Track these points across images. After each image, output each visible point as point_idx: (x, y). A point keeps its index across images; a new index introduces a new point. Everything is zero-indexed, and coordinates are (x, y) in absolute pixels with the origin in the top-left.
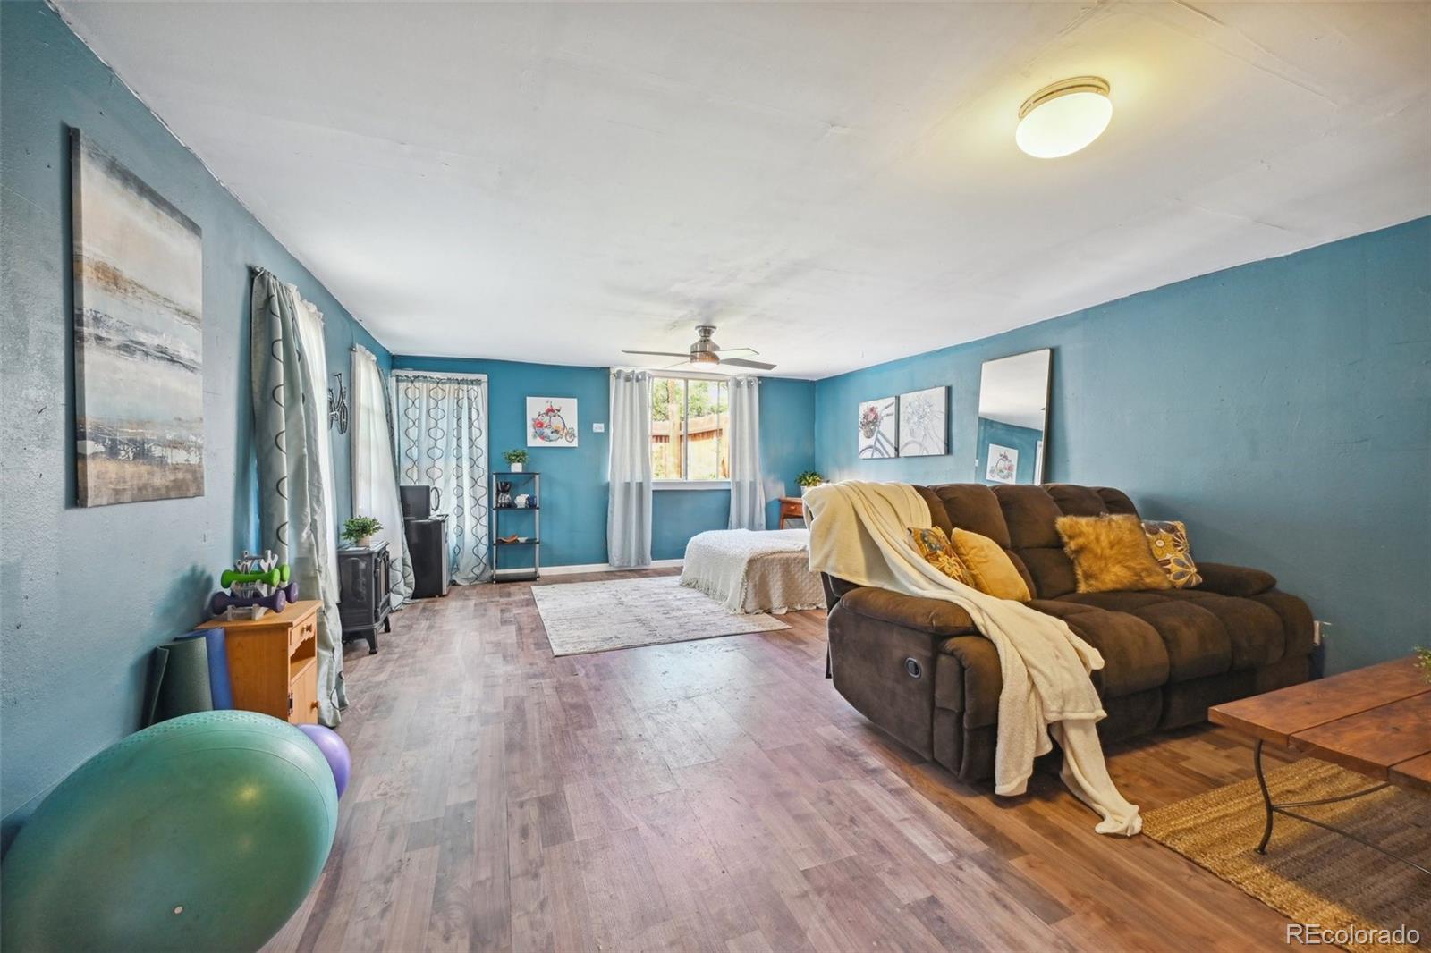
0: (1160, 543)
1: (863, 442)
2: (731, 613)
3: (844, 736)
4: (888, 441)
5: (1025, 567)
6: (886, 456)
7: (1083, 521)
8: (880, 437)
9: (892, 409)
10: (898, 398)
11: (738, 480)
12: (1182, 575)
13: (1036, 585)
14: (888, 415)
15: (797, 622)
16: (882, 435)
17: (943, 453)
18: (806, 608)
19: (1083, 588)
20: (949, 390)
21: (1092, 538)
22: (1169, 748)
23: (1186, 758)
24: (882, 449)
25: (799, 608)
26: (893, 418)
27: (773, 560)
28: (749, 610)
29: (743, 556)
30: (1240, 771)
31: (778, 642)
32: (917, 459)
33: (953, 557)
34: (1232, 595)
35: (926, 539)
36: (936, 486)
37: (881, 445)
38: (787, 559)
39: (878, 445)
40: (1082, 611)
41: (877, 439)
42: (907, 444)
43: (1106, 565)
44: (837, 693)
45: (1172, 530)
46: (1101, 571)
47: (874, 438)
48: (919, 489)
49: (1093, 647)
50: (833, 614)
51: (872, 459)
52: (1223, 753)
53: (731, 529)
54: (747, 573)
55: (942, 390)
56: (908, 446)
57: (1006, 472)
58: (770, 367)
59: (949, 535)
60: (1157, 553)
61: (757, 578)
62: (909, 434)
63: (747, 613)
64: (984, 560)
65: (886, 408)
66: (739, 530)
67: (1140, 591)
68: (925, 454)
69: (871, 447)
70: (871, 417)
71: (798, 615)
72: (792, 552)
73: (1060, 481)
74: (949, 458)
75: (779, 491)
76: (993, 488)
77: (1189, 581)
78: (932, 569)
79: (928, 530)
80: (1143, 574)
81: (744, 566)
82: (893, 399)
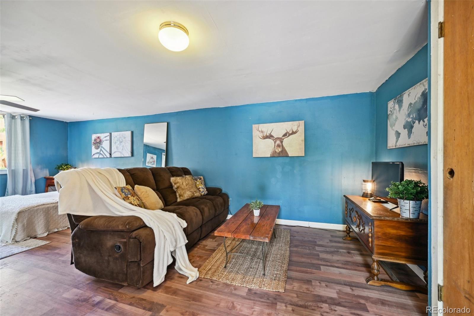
0: (198, 183)
1: (94, 150)
2: (4, 244)
3: (81, 292)
4: (106, 151)
5: (161, 196)
6: (105, 157)
7: (178, 178)
8: (102, 149)
9: (108, 138)
10: (111, 134)
11: (13, 168)
12: (203, 191)
13: (165, 202)
14: (106, 140)
15: (54, 238)
16: (103, 148)
17: (130, 156)
18: (61, 230)
19: (179, 200)
20: (132, 133)
21: (181, 183)
22: (202, 244)
23: (206, 246)
24: (103, 154)
25: (56, 230)
26: (108, 142)
27: (37, 210)
28: (17, 240)
29: (14, 211)
30: (218, 244)
31: (40, 253)
32: (120, 158)
33: (135, 197)
34: (214, 195)
35: (124, 191)
36: (128, 169)
37: (103, 152)
38: (48, 208)
39: (101, 152)
40: (180, 208)
41: (101, 150)
42: (115, 152)
43: (185, 191)
44: (77, 271)
45: (200, 179)
46: (184, 194)
47: (99, 149)
48: (120, 170)
49: (184, 220)
50: (75, 233)
51: (98, 158)
52: (214, 240)
53: (8, 195)
54: (17, 220)
55: (129, 133)
56: (116, 153)
57: (153, 163)
58: (36, 110)
59: (133, 188)
60: (197, 186)
61: (25, 221)
62: (116, 148)
63: (16, 242)
64: (147, 196)
65: (105, 137)
66: (13, 196)
67: (194, 198)
68: (123, 156)
69: (98, 153)
70: (98, 140)
71: (56, 234)
72: (51, 204)
73: (170, 166)
74: (133, 158)
75: (46, 173)
76: (150, 169)
77: (204, 193)
78: (126, 204)
79: (124, 187)
80: (195, 193)
81: (14, 216)
82: (109, 134)
